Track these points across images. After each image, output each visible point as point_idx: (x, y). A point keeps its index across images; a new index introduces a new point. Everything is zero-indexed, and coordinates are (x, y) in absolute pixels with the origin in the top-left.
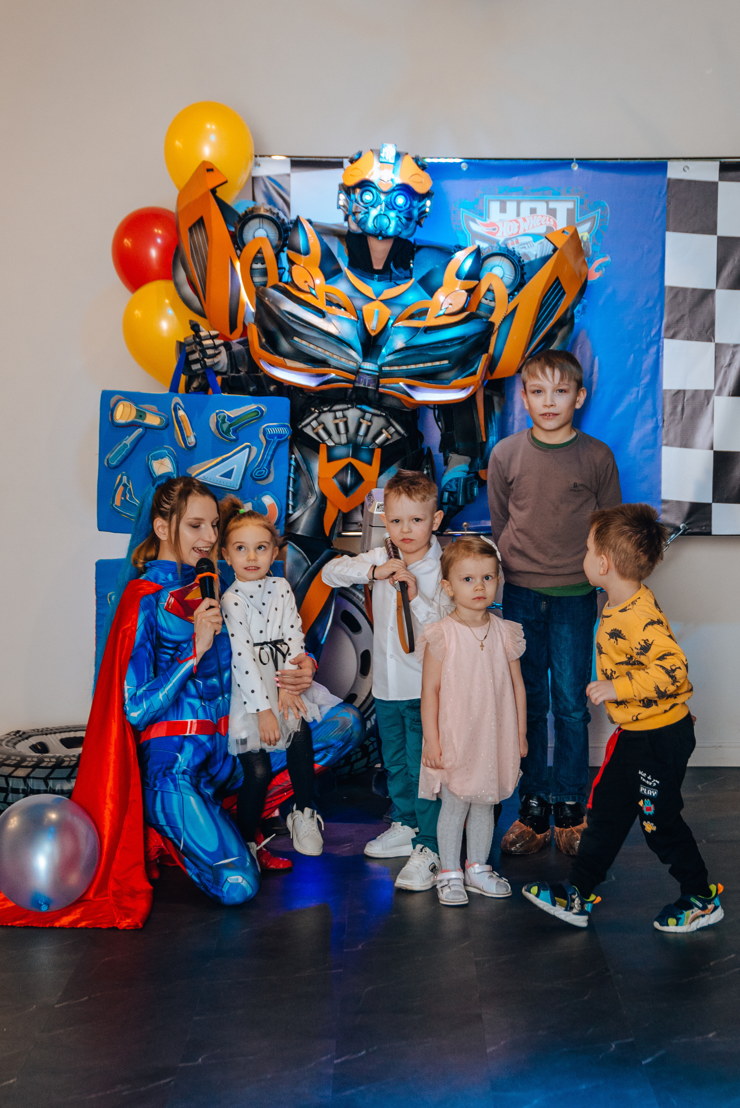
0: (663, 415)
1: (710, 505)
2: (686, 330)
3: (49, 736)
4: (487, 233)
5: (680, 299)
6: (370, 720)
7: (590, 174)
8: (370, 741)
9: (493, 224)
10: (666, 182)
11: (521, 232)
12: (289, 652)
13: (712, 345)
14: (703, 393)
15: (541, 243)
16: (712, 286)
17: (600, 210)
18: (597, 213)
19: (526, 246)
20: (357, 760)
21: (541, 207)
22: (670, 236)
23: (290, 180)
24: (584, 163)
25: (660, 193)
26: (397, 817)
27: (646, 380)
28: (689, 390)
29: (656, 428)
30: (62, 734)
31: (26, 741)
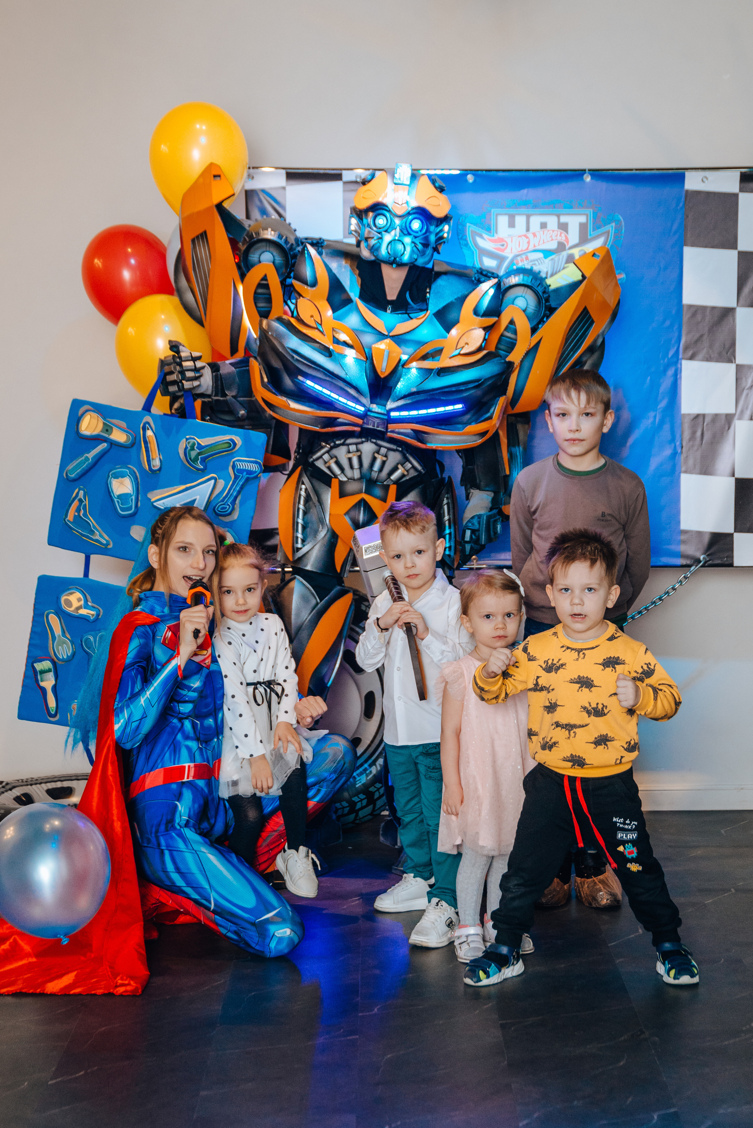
0: (682, 440)
1: (731, 535)
2: (705, 351)
3: (34, 786)
4: (495, 249)
5: (699, 317)
6: (375, 765)
7: (603, 186)
8: (375, 787)
9: (501, 240)
10: (684, 193)
11: (531, 247)
12: (285, 693)
13: (732, 367)
14: (724, 417)
15: (552, 259)
16: (732, 303)
17: (614, 224)
18: (611, 228)
19: (536, 262)
20: (362, 808)
21: (552, 221)
22: (688, 252)
23: (285, 195)
24: (597, 174)
25: (677, 205)
26: (410, 868)
27: (663, 404)
28: (709, 414)
29: (674, 454)
30: (48, 784)
31: (10, 792)
